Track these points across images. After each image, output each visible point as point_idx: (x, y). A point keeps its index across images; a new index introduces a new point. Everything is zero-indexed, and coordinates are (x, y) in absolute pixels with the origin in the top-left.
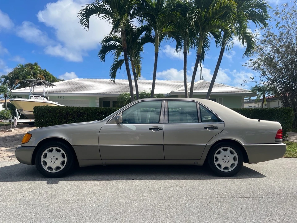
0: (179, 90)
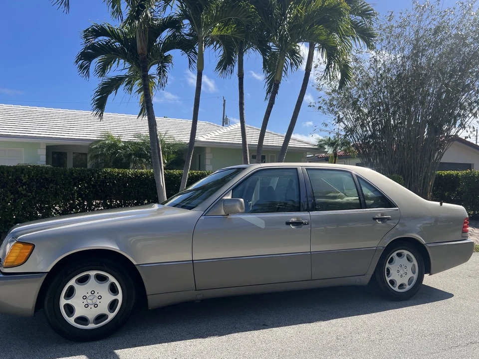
0: (207, 138)
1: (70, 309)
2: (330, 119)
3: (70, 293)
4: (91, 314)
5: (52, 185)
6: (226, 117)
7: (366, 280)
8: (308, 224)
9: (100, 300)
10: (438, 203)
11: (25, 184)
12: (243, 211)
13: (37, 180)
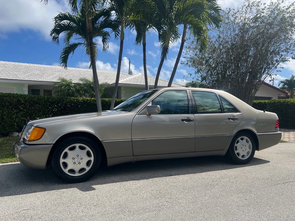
0: (122, 81)
1: (65, 165)
2: (193, 70)
3: (66, 156)
4: (77, 168)
5: (37, 105)
6: (131, 70)
7: (224, 153)
8: (193, 121)
9: (81, 160)
10: (263, 111)
11: (22, 104)
12: (160, 112)
13: (29, 102)
